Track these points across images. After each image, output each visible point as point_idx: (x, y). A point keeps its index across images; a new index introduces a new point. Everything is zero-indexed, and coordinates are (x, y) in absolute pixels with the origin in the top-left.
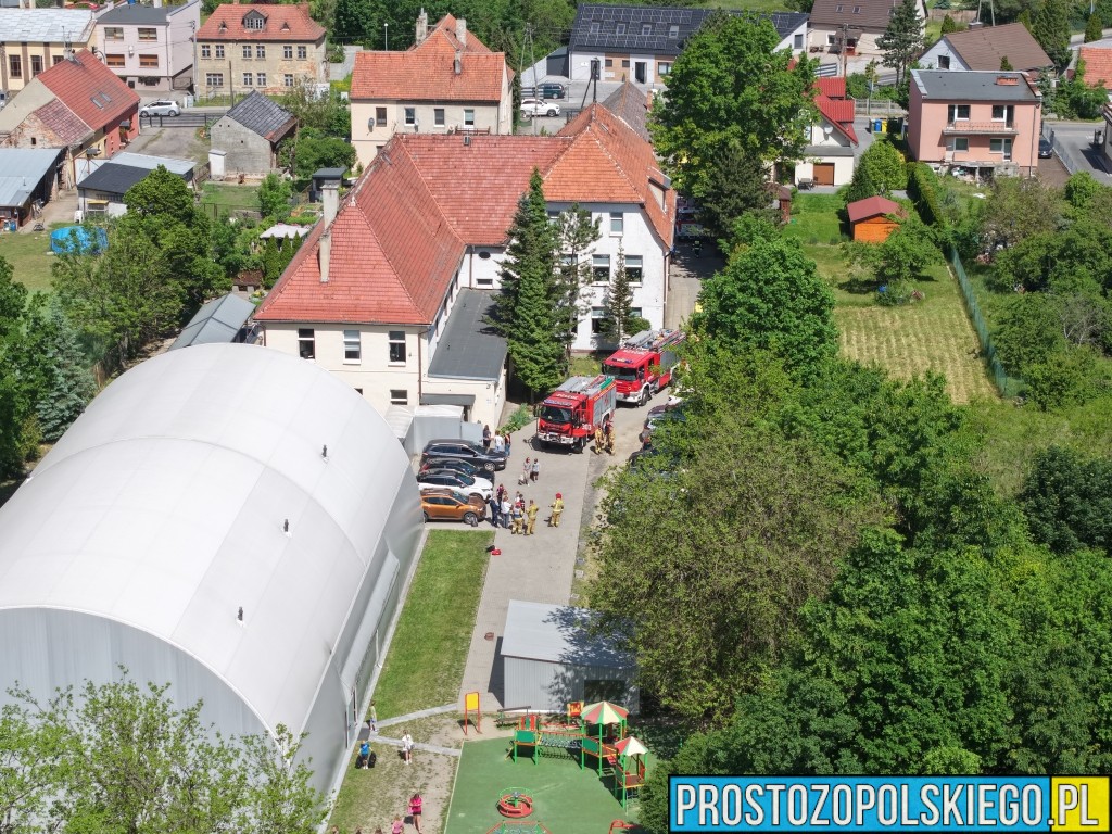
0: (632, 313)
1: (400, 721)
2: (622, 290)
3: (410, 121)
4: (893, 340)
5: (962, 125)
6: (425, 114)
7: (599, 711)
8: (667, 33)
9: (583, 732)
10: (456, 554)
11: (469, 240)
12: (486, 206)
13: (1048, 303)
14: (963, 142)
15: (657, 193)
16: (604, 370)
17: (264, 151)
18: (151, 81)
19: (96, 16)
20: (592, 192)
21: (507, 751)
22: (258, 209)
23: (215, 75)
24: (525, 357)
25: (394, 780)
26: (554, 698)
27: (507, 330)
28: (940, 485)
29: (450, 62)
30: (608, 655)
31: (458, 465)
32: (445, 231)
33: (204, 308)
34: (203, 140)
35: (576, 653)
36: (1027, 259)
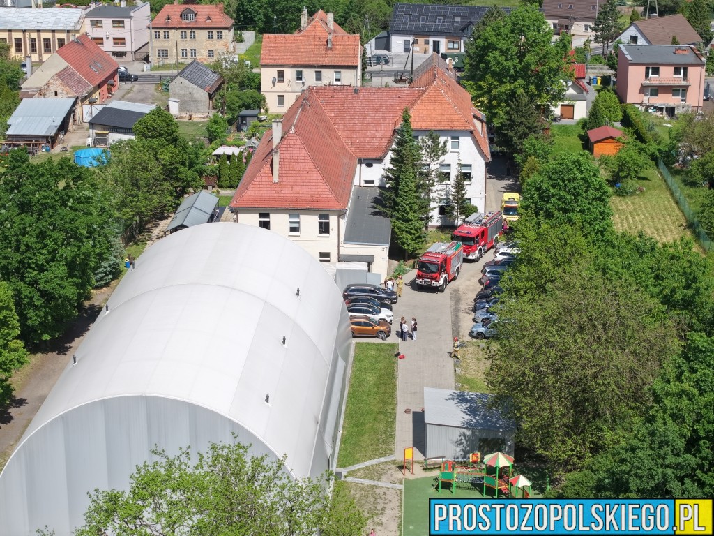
0: (466, 202)
1: (360, 467)
2: (460, 187)
3: (299, 79)
4: (630, 218)
5: (654, 80)
6: (309, 75)
7: (496, 458)
8: (453, 22)
9: (484, 472)
10: (376, 358)
11: (360, 155)
12: (369, 133)
14: (655, 90)
15: (478, 124)
16: (453, 239)
17: (204, 99)
18: (120, 55)
19: (85, 13)
20: (439, 123)
21: (433, 486)
22: (207, 136)
23: (163, 50)
24: (403, 231)
25: (364, 505)
26: (458, 449)
27: (389, 213)
28: (707, 310)
29: (325, 41)
30: (492, 422)
31: (368, 300)
32: (344, 149)
33: (187, 200)
34: (160, 92)
35: (471, 420)
36: (710, 165)
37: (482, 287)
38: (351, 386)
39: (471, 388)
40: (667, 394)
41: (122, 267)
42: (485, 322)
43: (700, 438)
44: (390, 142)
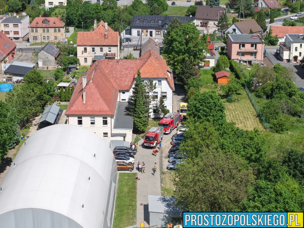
0: (165, 108)
2: (162, 102)
3: (93, 51)
4: (233, 113)
5: (243, 49)
6: (97, 49)
7: (179, 227)
8: (158, 23)
10: (128, 180)
11: (119, 89)
12: (123, 79)
14: (243, 54)
15: (169, 74)
16: (159, 125)
17: (53, 60)
18: (17, 38)
19: (1, 21)
20: (153, 75)
22: (55, 78)
23: (35, 37)
24: (138, 122)
26: (163, 222)
27: (132, 114)
28: (266, 163)
29: (104, 35)
30: (177, 210)
31: (124, 154)
32: (113, 87)
33: (47, 109)
34: (34, 56)
35: (168, 210)
36: (266, 89)
37: (172, 146)
38: (118, 193)
39: (168, 193)
40: (249, 207)
41: (20, 139)
42: (174, 163)
44: (132, 83)
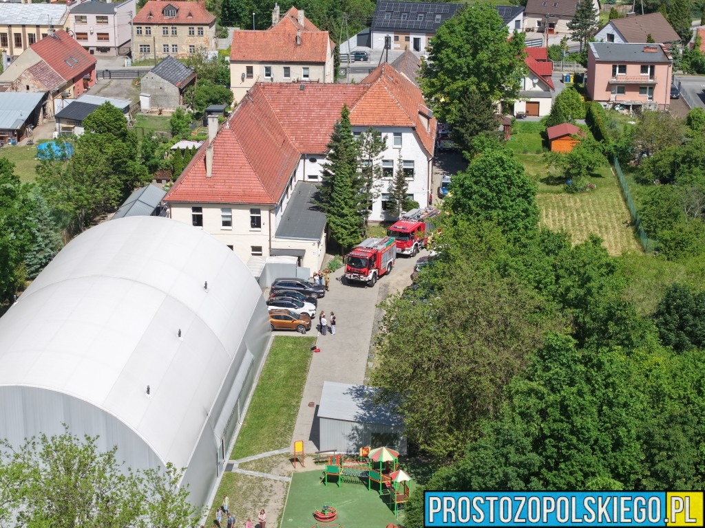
0: (408, 197)
1: (253, 459)
2: (401, 183)
3: (268, 75)
4: (575, 215)
5: (621, 78)
6: (278, 71)
7: (380, 453)
8: (434, 20)
9: (370, 467)
10: (291, 351)
11: (303, 150)
12: (314, 128)
13: (674, 191)
14: (622, 88)
15: (424, 121)
16: (389, 234)
17: (175, 94)
18: (105, 50)
19: (69, 8)
20: (382, 119)
21: (321, 478)
22: (170, 131)
23: (145, 46)
24: (338, 225)
25: (248, 497)
26: (351, 443)
27: (326, 208)
28: (601, 308)
29: (294, 37)
30: (385, 416)
31: (293, 294)
32: (287, 145)
33: (134, 194)
35: (365, 415)
36: (660, 163)
43: (545, 437)
